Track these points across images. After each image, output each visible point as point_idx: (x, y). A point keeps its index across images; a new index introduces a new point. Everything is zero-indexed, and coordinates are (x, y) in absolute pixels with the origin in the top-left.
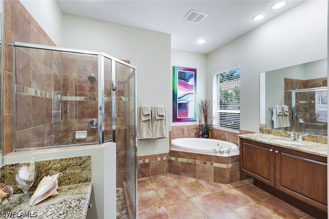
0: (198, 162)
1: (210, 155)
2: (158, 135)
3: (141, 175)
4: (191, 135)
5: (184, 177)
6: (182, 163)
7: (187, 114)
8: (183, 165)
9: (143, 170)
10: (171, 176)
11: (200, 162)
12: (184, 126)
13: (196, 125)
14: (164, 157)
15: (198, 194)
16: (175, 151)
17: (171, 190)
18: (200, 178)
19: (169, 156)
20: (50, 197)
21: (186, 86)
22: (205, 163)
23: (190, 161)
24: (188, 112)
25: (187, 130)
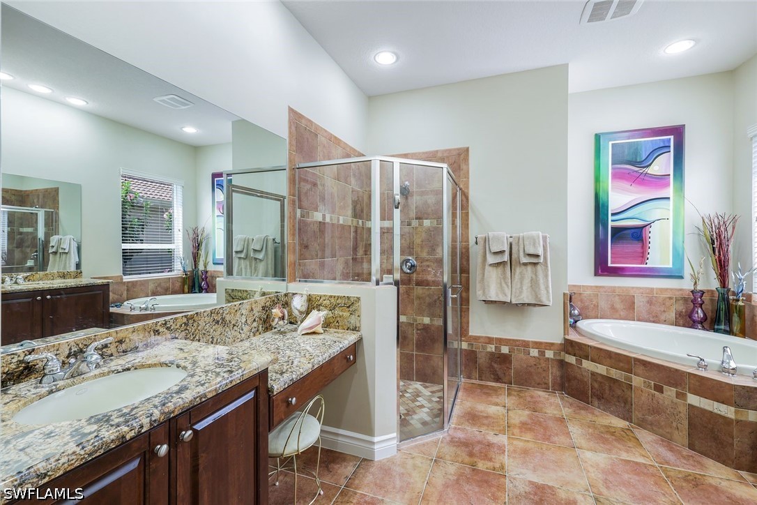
0: (637, 381)
1: (677, 370)
2: (526, 297)
3: (492, 376)
4: (663, 318)
5: (597, 411)
6: (593, 374)
7: (643, 256)
8: (596, 381)
9: (496, 366)
10: (562, 399)
11: (645, 382)
12: (633, 288)
13: (681, 290)
14: (546, 351)
15: (609, 452)
16: (577, 343)
17: (542, 420)
18: (642, 424)
19: (563, 353)
20: (314, 333)
21: (642, 180)
22: (659, 389)
23: (615, 374)
24: (649, 251)
25: (645, 300)
